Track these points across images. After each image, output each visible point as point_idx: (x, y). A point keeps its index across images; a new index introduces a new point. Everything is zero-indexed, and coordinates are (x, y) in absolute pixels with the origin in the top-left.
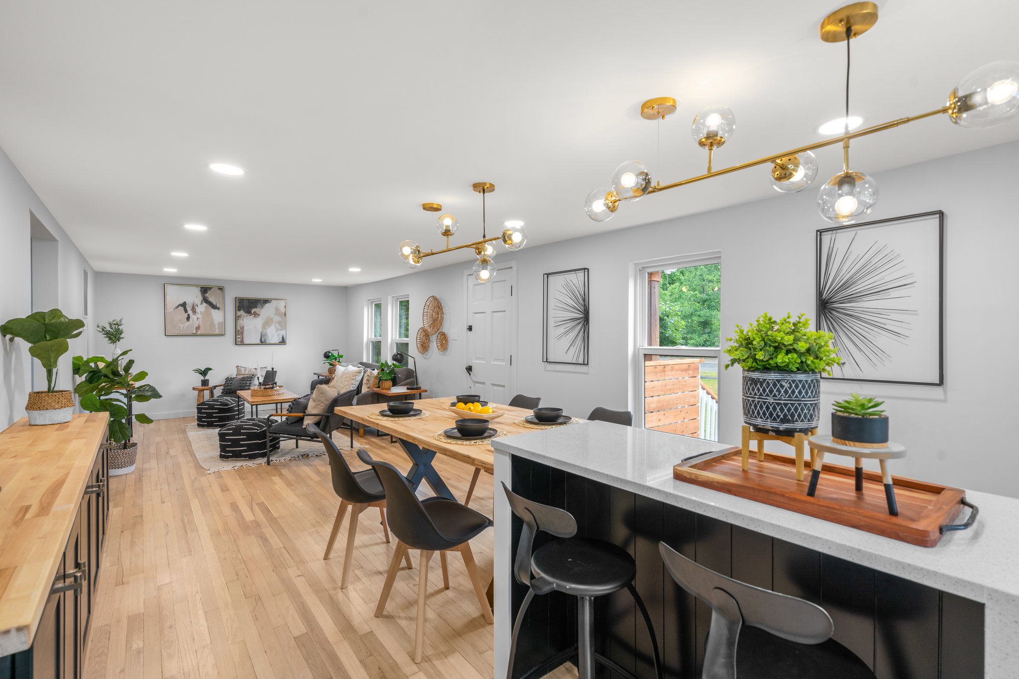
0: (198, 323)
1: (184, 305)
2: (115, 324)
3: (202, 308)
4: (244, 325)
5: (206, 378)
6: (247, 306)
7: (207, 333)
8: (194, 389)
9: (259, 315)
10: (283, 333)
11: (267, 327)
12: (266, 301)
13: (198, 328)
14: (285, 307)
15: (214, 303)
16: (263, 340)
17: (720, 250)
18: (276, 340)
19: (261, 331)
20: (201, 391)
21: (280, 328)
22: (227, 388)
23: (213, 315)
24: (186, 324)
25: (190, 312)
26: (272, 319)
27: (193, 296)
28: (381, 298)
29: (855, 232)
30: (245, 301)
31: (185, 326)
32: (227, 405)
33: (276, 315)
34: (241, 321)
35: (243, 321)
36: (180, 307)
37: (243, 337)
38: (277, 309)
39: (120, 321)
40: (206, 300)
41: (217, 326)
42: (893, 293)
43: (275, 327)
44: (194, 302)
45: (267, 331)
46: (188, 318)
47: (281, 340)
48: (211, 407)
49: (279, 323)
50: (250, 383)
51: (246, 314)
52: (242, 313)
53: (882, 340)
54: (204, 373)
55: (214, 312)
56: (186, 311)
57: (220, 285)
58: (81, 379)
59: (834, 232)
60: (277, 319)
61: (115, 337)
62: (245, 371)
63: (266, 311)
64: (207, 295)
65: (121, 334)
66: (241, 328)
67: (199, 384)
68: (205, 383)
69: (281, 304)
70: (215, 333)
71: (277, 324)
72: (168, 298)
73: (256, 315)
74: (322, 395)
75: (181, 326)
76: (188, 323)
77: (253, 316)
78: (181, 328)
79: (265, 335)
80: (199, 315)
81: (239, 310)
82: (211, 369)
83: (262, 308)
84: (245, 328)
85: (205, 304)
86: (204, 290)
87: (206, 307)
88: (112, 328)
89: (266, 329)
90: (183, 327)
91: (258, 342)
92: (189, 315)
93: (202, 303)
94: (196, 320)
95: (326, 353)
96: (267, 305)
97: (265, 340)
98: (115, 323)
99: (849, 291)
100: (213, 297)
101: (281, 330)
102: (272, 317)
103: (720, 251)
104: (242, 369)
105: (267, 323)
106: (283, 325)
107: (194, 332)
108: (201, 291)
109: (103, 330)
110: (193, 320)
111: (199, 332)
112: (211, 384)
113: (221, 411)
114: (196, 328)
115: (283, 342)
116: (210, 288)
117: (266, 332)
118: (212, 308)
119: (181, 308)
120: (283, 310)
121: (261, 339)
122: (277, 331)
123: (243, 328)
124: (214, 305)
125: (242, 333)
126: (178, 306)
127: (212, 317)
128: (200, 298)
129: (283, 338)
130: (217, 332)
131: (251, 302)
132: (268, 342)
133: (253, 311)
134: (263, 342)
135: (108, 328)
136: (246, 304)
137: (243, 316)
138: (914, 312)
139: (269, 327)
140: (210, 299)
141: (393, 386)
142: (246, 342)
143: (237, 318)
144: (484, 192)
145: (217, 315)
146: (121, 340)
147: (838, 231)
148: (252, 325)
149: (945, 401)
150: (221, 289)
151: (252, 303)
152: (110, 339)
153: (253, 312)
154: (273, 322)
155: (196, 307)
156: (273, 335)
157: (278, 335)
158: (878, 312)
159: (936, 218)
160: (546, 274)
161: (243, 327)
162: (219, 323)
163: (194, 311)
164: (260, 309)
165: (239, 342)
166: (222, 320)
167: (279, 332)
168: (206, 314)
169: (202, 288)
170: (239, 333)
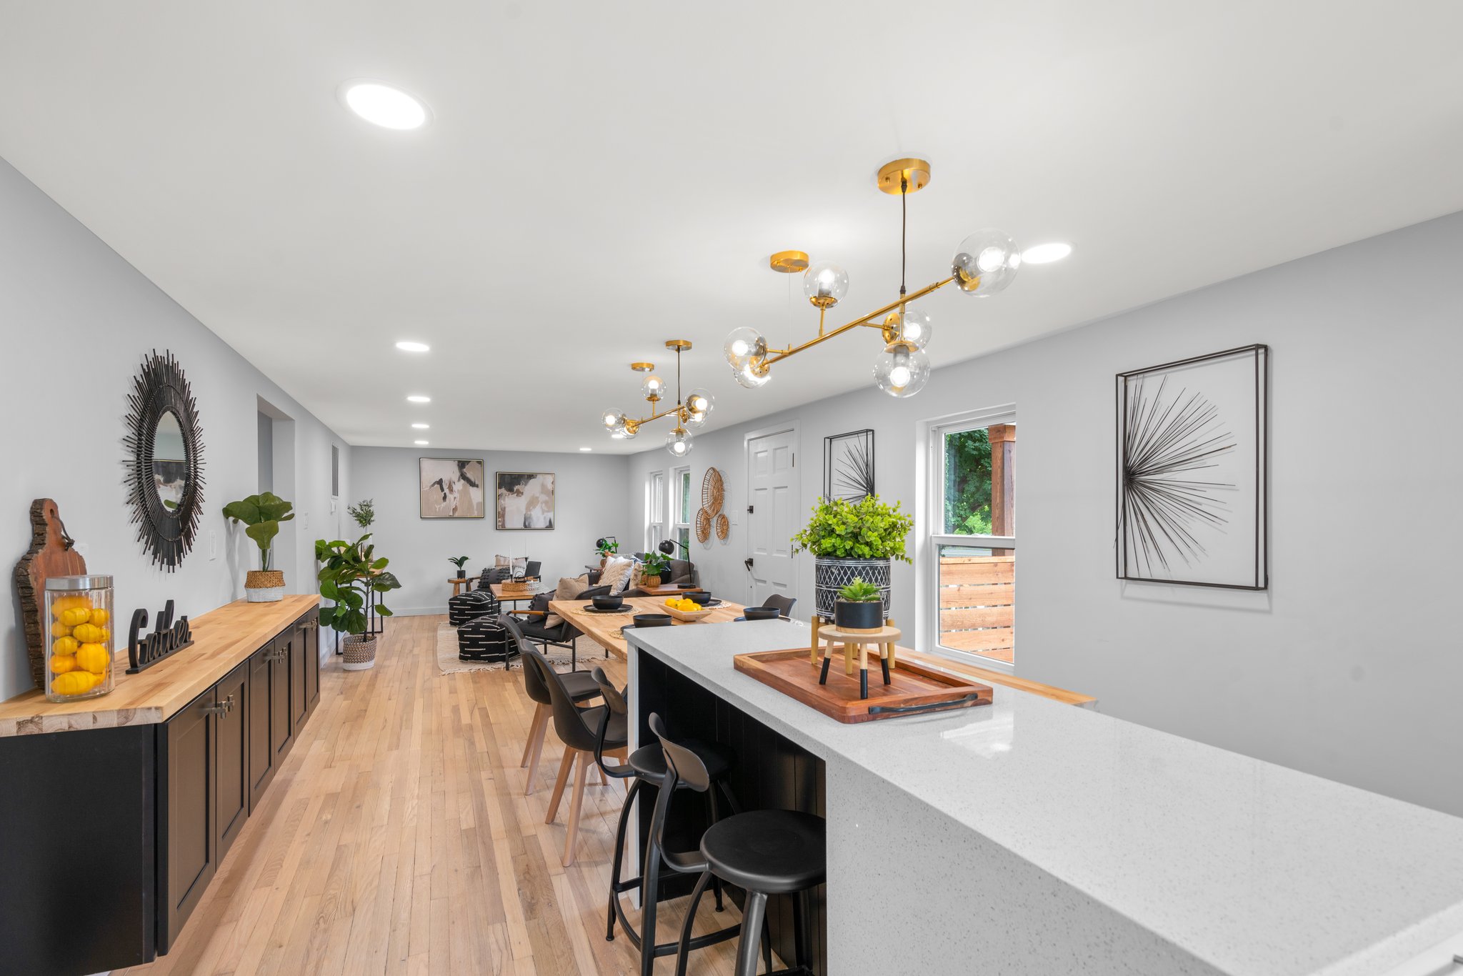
1: (440, 482)
2: (365, 506)
3: (459, 485)
5: (462, 569)
6: (510, 482)
7: (465, 515)
8: (449, 581)
9: (522, 493)
10: (550, 515)
12: (531, 476)
13: (455, 510)
14: (553, 483)
15: (473, 480)
16: (527, 524)
17: (1014, 403)
18: (542, 524)
19: (524, 513)
20: (457, 583)
22: (483, 581)
23: (471, 494)
25: (446, 491)
26: (537, 498)
27: (449, 472)
28: (661, 471)
29: (1164, 376)
30: (507, 476)
32: (480, 601)
33: (542, 493)
35: (504, 500)
36: (436, 485)
37: (504, 520)
38: (543, 486)
39: (370, 502)
40: (463, 476)
42: (1209, 460)
44: (451, 478)
45: (532, 513)
46: (445, 498)
47: (548, 524)
48: (463, 602)
49: (546, 503)
52: (503, 491)
53: (1196, 527)
54: (460, 562)
55: (472, 490)
56: (442, 490)
57: (479, 457)
58: (324, 564)
59: (1140, 376)
60: (543, 498)
61: (366, 520)
62: (505, 561)
63: (531, 488)
65: (372, 516)
67: (454, 576)
68: (461, 574)
69: (549, 479)
71: (544, 505)
72: (423, 474)
73: (519, 493)
74: (566, 590)
75: (437, 507)
76: (445, 503)
80: (456, 495)
81: (500, 488)
82: (466, 558)
83: (525, 485)
84: (507, 509)
85: (462, 481)
86: (462, 464)
88: (362, 510)
89: (530, 510)
90: (439, 508)
92: (445, 494)
93: (459, 480)
94: (453, 499)
95: (599, 541)
96: (532, 481)
97: (529, 524)
98: (365, 503)
99: (1157, 458)
100: (471, 473)
101: (548, 512)
102: (538, 495)
103: (1014, 405)
104: (502, 559)
105: (532, 503)
106: (550, 505)
107: (451, 514)
108: (458, 465)
109: (354, 512)
110: (450, 501)
112: (468, 576)
113: (474, 607)
115: (550, 526)
117: (531, 515)
119: (437, 486)
120: (550, 487)
121: (525, 523)
122: (543, 513)
123: (504, 510)
125: (503, 516)
126: (434, 484)
127: (470, 497)
128: (458, 474)
129: (550, 522)
130: (475, 514)
131: (513, 477)
134: (527, 527)
135: (359, 510)
136: (508, 480)
138: (1231, 487)
139: (534, 507)
140: (468, 475)
141: (662, 584)
142: (508, 526)
143: (498, 497)
144: (678, 350)
145: (476, 494)
146: (372, 523)
147: (1146, 375)
148: (515, 505)
149: (1269, 612)
150: (479, 463)
151: (515, 478)
152: (361, 522)
155: (454, 486)
156: (539, 519)
157: (545, 518)
158: (1192, 486)
159: (1252, 355)
160: (828, 438)
161: (505, 508)
162: (478, 504)
163: (451, 490)
165: (501, 526)
166: (481, 500)
167: (546, 514)
168: (464, 493)
169: (459, 462)
170: (500, 515)
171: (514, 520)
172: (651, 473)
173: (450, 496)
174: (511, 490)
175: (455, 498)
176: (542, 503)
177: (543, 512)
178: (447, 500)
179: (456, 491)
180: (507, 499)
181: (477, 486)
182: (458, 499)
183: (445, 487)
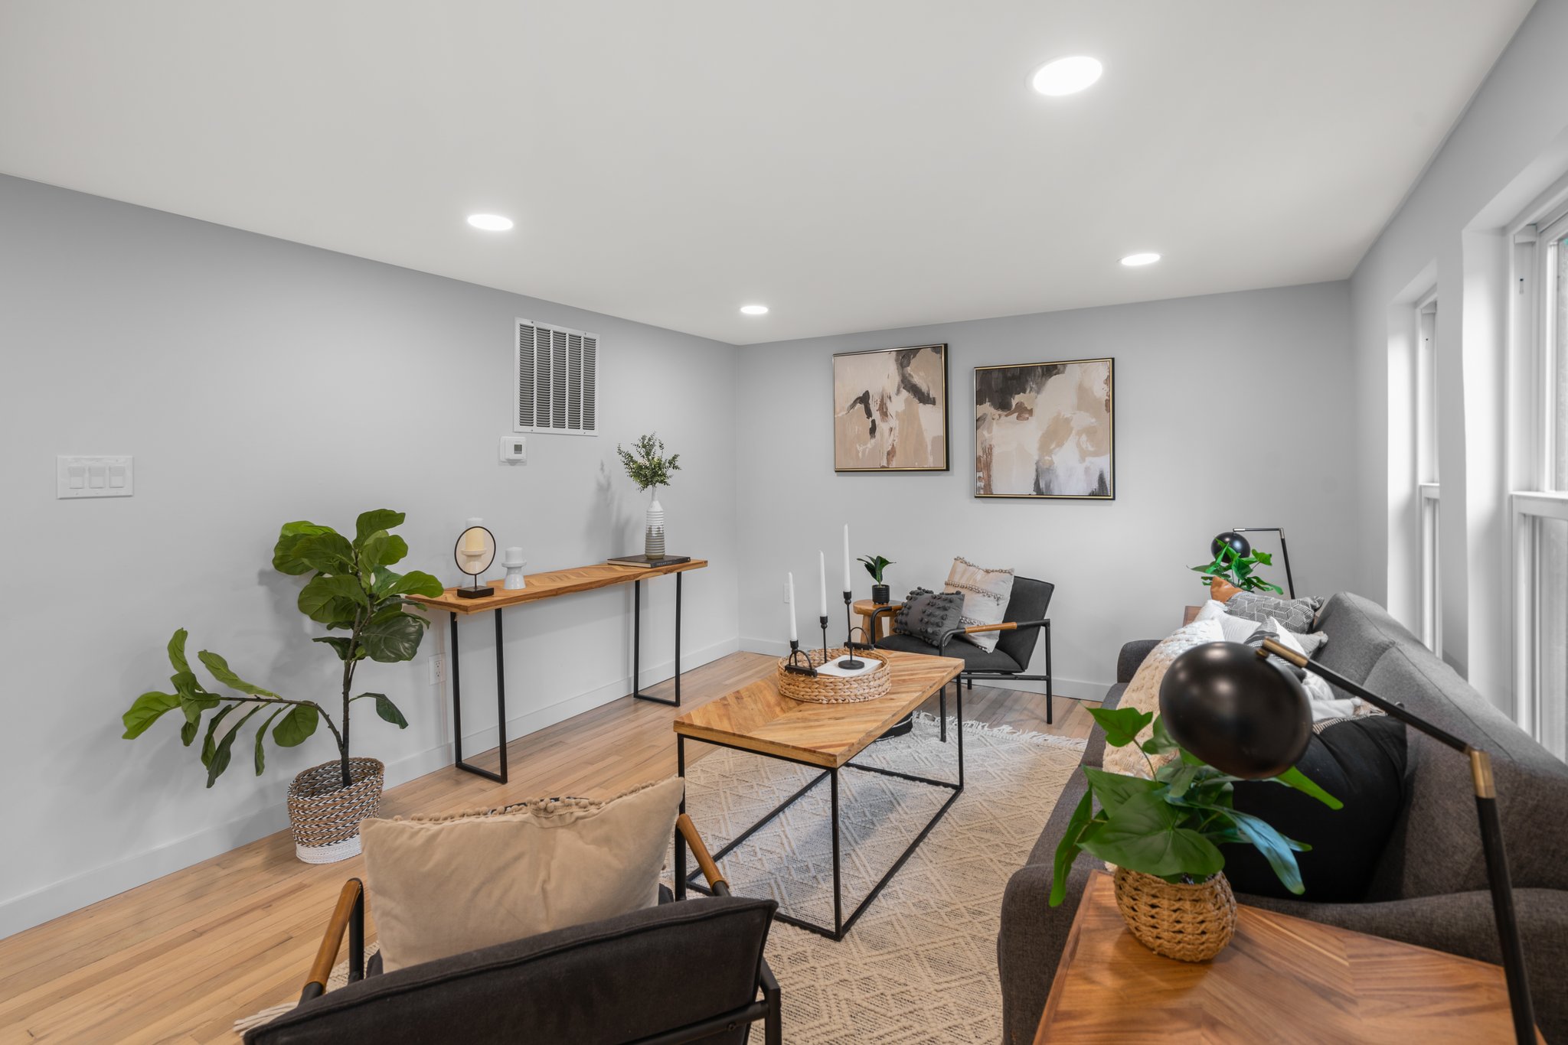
0: (890, 441)
1: (864, 399)
3: (899, 402)
4: (993, 443)
5: (881, 582)
6: (1002, 388)
7: (910, 465)
9: (1031, 412)
10: (1103, 463)
11: (1053, 446)
12: (1050, 370)
13: (891, 454)
15: (924, 389)
16: (1042, 485)
18: (1083, 486)
19: (1036, 458)
21: (1091, 449)
23: (922, 420)
24: (869, 445)
25: (876, 415)
26: (1067, 421)
27: (880, 375)
30: (995, 375)
31: (867, 451)
33: (1079, 408)
34: (985, 433)
35: (990, 432)
36: (857, 406)
37: (989, 476)
38: (1082, 391)
40: (907, 383)
41: (929, 448)
43: (1078, 445)
44: (883, 390)
45: (1055, 458)
46: (873, 430)
47: (1095, 485)
49: (1090, 432)
51: (996, 413)
52: (987, 408)
54: (875, 568)
55: (922, 411)
56: (869, 414)
57: (939, 340)
60: (1085, 420)
63: (1051, 399)
64: (909, 368)
66: (984, 451)
68: (881, 591)
70: (926, 466)
71: (1084, 438)
73: (1024, 412)
75: (860, 449)
76: (873, 441)
77: (1016, 415)
78: (860, 454)
79: (1048, 469)
80: (893, 422)
81: (980, 401)
82: (890, 561)
83: (1038, 392)
84: (996, 451)
85: (905, 393)
86: (905, 356)
87: (906, 400)
89: (1050, 453)
90: (864, 452)
91: (1030, 490)
92: (873, 422)
93: (898, 392)
94: (887, 433)
95: (1219, 540)
96: (1054, 382)
97: (1048, 486)
100: (922, 374)
101: (1096, 454)
102: (1068, 415)
104: (961, 569)
105: (1054, 435)
106: (1103, 440)
107: (885, 464)
108: (897, 360)
110: (882, 435)
111: (894, 465)
114: (889, 453)
115: (1103, 492)
116: (916, 351)
117: (1052, 463)
118: (920, 402)
119: (860, 407)
120: (1101, 392)
121: (1037, 483)
122: (1083, 459)
123: (989, 451)
124: (923, 394)
125: (988, 466)
126: (855, 402)
127: (920, 426)
128: (897, 379)
129: (1103, 478)
130: (930, 463)
131: (1009, 375)
132: (1056, 492)
133: (1016, 400)
134: (1042, 493)
136: (996, 381)
137: (989, 418)
139: (1060, 445)
140: (917, 380)
142: (997, 489)
143: (980, 425)
145: (930, 418)
148: (1012, 442)
150: (936, 349)
151: (1013, 378)
153: (1014, 403)
154: (1072, 429)
155: (889, 404)
156: (1073, 474)
157: (1087, 470)
161: (991, 448)
162: (934, 441)
163: (884, 413)
164: (1033, 394)
165: (985, 493)
167: (1089, 459)
168: (908, 418)
169: (899, 352)
170: (984, 464)
171: (1013, 477)
173: (882, 427)
174: (1004, 406)
175: (891, 429)
176: (1079, 434)
177: (1084, 455)
178: (877, 433)
179: (894, 414)
180: (995, 427)
181: (933, 402)
182: (896, 432)
183: (874, 408)
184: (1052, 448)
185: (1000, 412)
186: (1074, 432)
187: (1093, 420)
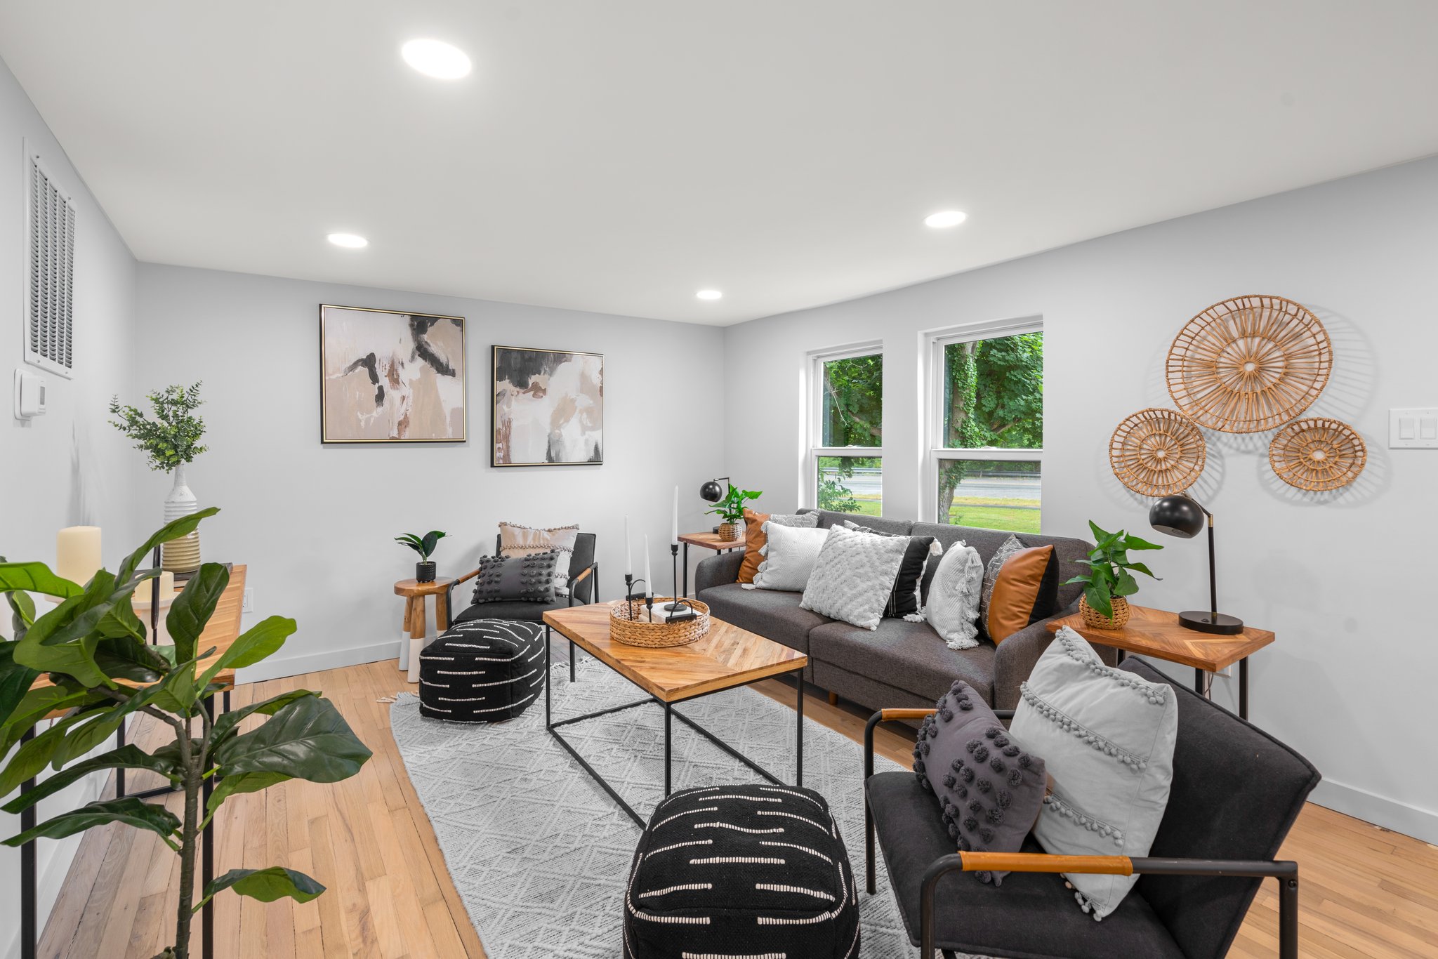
0: (403, 410)
1: (368, 362)
2: (174, 403)
3: (414, 370)
4: (512, 417)
5: (429, 559)
6: (519, 367)
7: (426, 436)
8: (398, 591)
9: (544, 391)
10: (596, 436)
11: (562, 421)
12: (560, 357)
13: (403, 424)
14: (601, 372)
15: (443, 359)
16: (553, 454)
18: (583, 454)
19: (548, 431)
20: (417, 597)
21: (590, 425)
22: (487, 587)
23: (440, 391)
24: (375, 414)
25: (384, 381)
26: (573, 401)
27: (389, 339)
28: (881, 341)
30: (514, 355)
31: (372, 419)
32: (510, 653)
33: (582, 391)
34: (505, 407)
35: (509, 406)
36: (360, 368)
37: (508, 447)
38: (584, 378)
39: (193, 391)
40: (422, 351)
41: (448, 419)
43: (581, 421)
44: (394, 354)
45: (562, 431)
46: (380, 397)
47: (592, 454)
48: (465, 659)
49: (589, 411)
50: (549, 575)
51: (515, 389)
52: (505, 385)
54: (425, 544)
55: (442, 381)
56: (374, 378)
60: (584, 401)
61: (175, 447)
62: (525, 536)
63: (560, 382)
64: (425, 337)
65: (196, 435)
66: (503, 424)
68: (426, 573)
69: (595, 363)
70: (444, 437)
71: (585, 415)
72: (329, 340)
73: (538, 391)
75: (362, 417)
76: (380, 409)
77: (532, 392)
78: (363, 424)
79: (558, 441)
80: (406, 390)
81: (501, 379)
82: (442, 535)
83: (551, 375)
84: (514, 425)
85: (420, 362)
86: (420, 324)
87: (422, 369)
88: (165, 417)
89: (559, 427)
90: (367, 421)
91: (544, 459)
92: (381, 389)
93: (412, 358)
94: (398, 401)
95: (706, 487)
96: (563, 367)
97: (557, 455)
98: (175, 396)
100: (440, 344)
101: (593, 429)
102: (573, 397)
104: (517, 531)
105: (562, 413)
106: (596, 417)
107: (395, 434)
108: (411, 325)
109: (133, 422)
110: (392, 404)
111: (407, 435)
112: (444, 574)
113: (495, 671)
114: (400, 424)
115: (596, 458)
116: (434, 319)
117: (560, 435)
118: (439, 372)
119: (363, 371)
120: (596, 379)
121: (548, 452)
122: (583, 433)
123: (508, 424)
124: (441, 364)
125: (507, 438)
126: (355, 365)
127: (437, 396)
128: (410, 345)
129: (596, 448)
130: (449, 435)
131: (527, 357)
132: (564, 460)
133: (532, 379)
134: (552, 461)
135: (151, 416)
136: (515, 361)
137: (508, 394)
139: (567, 421)
140: (434, 349)
142: (515, 459)
143: (494, 399)
145: (448, 391)
146: (195, 457)
148: (528, 417)
150: (458, 322)
151: (530, 360)
152: (158, 452)
153: (531, 382)
154: (576, 408)
155: (400, 369)
156: (576, 446)
157: (587, 441)
161: (510, 421)
162: (454, 411)
163: (395, 381)
164: (547, 376)
166: (460, 404)
167: (588, 433)
168: (424, 387)
169: (413, 317)
170: (497, 435)
171: (528, 446)
172: (809, 353)
173: (392, 394)
174: (521, 384)
175: (404, 398)
176: (581, 412)
177: (584, 429)
178: (386, 401)
179: (407, 383)
180: (514, 403)
181: (453, 374)
182: (410, 401)
183: (382, 373)
184: (561, 423)
185: (518, 389)
186: (577, 410)
187: (591, 402)
